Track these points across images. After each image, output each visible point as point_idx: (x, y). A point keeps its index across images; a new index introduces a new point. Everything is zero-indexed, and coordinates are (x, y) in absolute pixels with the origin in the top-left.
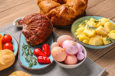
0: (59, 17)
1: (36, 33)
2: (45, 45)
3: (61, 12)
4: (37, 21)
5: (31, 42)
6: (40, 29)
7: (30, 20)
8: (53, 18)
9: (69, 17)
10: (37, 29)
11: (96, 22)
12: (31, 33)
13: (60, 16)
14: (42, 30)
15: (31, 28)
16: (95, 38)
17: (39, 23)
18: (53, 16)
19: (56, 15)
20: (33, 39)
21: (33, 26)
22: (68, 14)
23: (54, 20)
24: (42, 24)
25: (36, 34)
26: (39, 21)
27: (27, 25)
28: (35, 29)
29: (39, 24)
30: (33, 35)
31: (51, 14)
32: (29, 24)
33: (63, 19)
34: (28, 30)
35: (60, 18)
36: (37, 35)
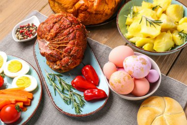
0: (94, 12)
1: (70, 52)
2: (87, 68)
3: (95, 4)
4: (66, 32)
5: (62, 68)
6: (74, 44)
7: (53, 31)
8: (81, 15)
9: (109, 9)
10: (69, 46)
11: (154, 9)
12: (61, 54)
13: (96, 11)
14: (77, 44)
15: (58, 46)
16: (163, 39)
17: (70, 33)
18: (81, 13)
19: (88, 10)
20: (67, 64)
21: (61, 42)
22: (107, 4)
23: (85, 17)
24: (75, 34)
25: (70, 54)
26: (68, 30)
27: (48, 40)
28: (66, 47)
29: (71, 36)
30: (64, 57)
31: (79, 9)
32: (52, 40)
33: (100, 14)
34: (54, 50)
35: (96, 14)
36: (71, 56)
